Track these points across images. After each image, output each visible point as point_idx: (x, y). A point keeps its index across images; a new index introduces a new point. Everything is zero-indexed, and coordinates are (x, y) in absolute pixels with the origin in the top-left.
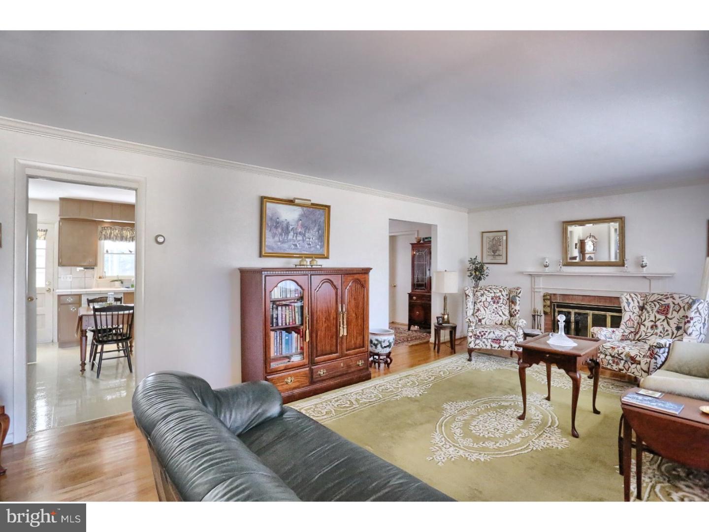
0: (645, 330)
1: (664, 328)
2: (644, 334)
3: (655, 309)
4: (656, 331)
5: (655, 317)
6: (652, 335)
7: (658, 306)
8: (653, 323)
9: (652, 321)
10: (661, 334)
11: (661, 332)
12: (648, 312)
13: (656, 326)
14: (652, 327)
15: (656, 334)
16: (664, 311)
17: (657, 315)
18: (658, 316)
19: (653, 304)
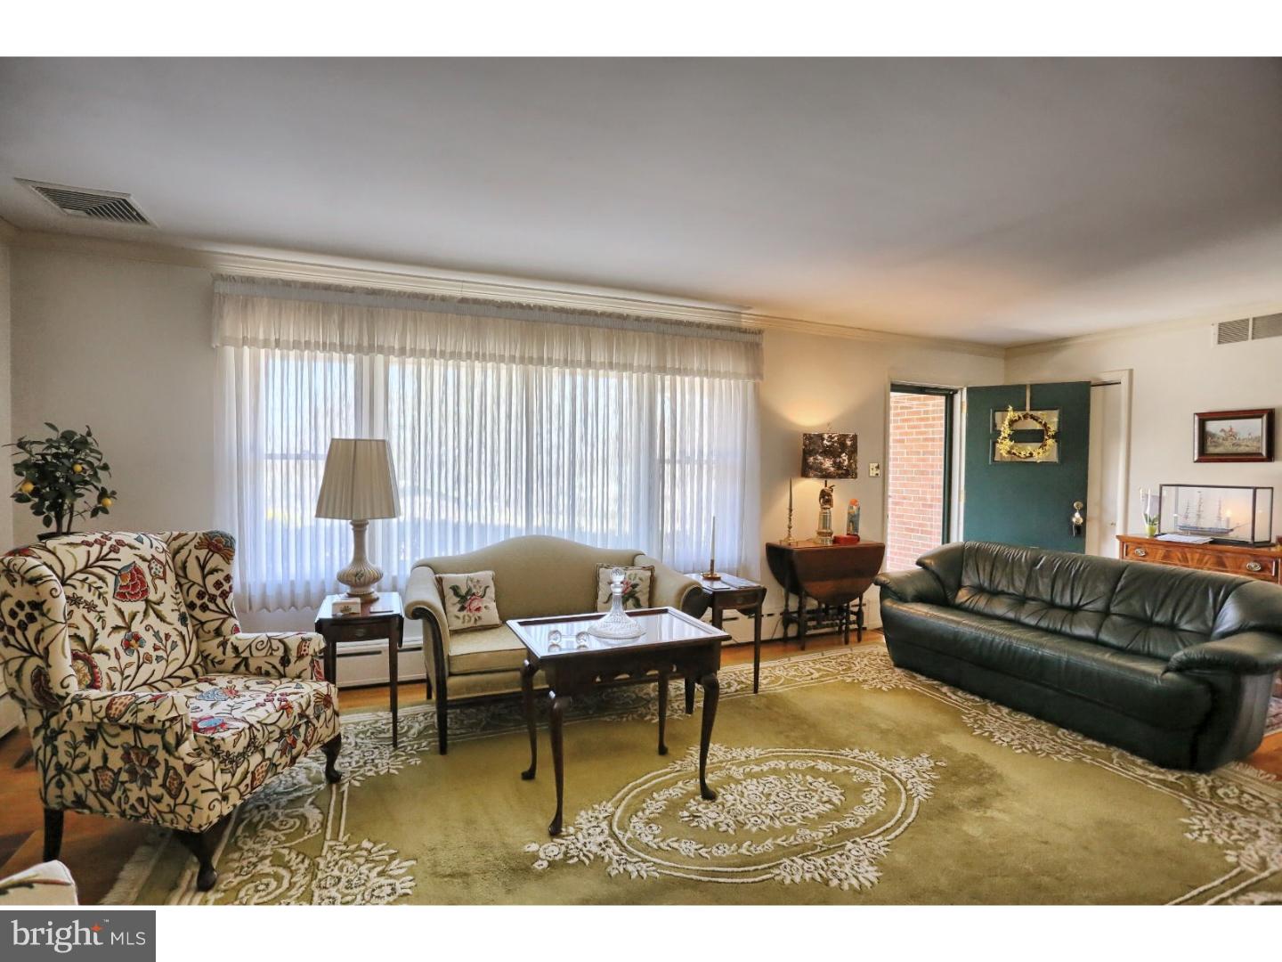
0: (114, 662)
1: (156, 634)
2: (116, 677)
3: (109, 590)
4: (142, 651)
5: (121, 613)
6: (139, 667)
7: (110, 579)
8: (122, 634)
9: (116, 628)
10: (161, 653)
11: (156, 649)
12: (91, 607)
13: (137, 638)
14: (127, 646)
15: (148, 659)
16: (134, 586)
17: (120, 604)
18: (128, 607)
19: (92, 579)
